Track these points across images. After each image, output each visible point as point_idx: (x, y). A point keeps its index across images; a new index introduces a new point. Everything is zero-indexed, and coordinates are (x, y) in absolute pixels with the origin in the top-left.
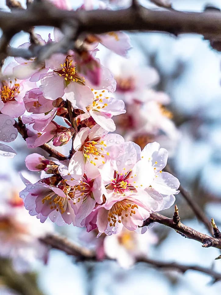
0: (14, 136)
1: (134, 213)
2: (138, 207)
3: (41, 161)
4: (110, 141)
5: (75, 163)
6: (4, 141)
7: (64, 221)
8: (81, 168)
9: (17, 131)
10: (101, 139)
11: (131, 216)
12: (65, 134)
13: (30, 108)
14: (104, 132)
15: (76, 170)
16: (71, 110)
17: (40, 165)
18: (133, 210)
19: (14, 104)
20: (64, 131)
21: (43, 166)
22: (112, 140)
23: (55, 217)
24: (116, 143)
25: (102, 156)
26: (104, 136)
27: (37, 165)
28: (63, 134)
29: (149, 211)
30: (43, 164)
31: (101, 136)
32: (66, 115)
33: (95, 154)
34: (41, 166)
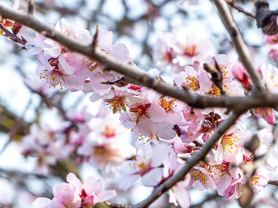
0: (173, 136)
1: (258, 183)
2: (260, 177)
3: (186, 147)
4: (240, 134)
5: (218, 152)
6: (165, 139)
7: (203, 187)
8: (222, 155)
9: (176, 132)
10: (234, 134)
11: (256, 184)
12: (210, 133)
13: (188, 119)
14: (236, 130)
15: (219, 157)
16: (214, 116)
17: (185, 150)
18: (257, 180)
19: (172, 113)
20: (209, 131)
21: (188, 150)
22: (241, 133)
23: (197, 185)
24: (244, 136)
25: (236, 146)
26: (236, 131)
27: (183, 150)
28: (209, 133)
29: (267, 180)
30: (188, 149)
31: (234, 132)
32: (209, 119)
33: (231, 145)
34: (187, 150)
